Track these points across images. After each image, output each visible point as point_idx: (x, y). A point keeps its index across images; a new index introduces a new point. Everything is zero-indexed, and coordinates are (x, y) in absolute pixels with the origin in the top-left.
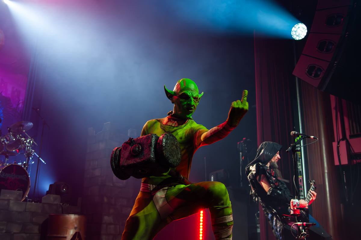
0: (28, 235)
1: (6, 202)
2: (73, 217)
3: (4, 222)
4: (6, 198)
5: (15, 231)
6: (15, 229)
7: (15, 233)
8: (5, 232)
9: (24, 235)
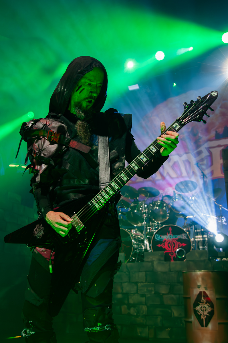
0: (177, 296)
1: (150, 264)
2: (199, 273)
3: (151, 283)
4: (149, 260)
5: (164, 292)
6: (163, 290)
7: (164, 294)
8: (154, 294)
9: (173, 296)
